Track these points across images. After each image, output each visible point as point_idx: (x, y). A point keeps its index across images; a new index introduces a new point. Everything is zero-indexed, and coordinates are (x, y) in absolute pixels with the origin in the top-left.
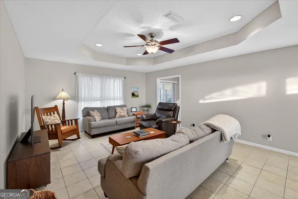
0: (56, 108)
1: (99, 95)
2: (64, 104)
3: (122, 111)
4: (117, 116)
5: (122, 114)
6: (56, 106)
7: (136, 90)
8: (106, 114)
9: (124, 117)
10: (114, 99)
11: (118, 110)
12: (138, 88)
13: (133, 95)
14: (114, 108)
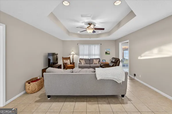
0: (69, 58)
1: (87, 53)
2: (73, 56)
3: (96, 61)
4: (93, 63)
5: (96, 63)
6: (70, 57)
7: (108, 50)
8: (88, 62)
9: (97, 64)
10: (95, 55)
11: (94, 60)
12: (109, 49)
13: (106, 53)
14: (93, 59)
